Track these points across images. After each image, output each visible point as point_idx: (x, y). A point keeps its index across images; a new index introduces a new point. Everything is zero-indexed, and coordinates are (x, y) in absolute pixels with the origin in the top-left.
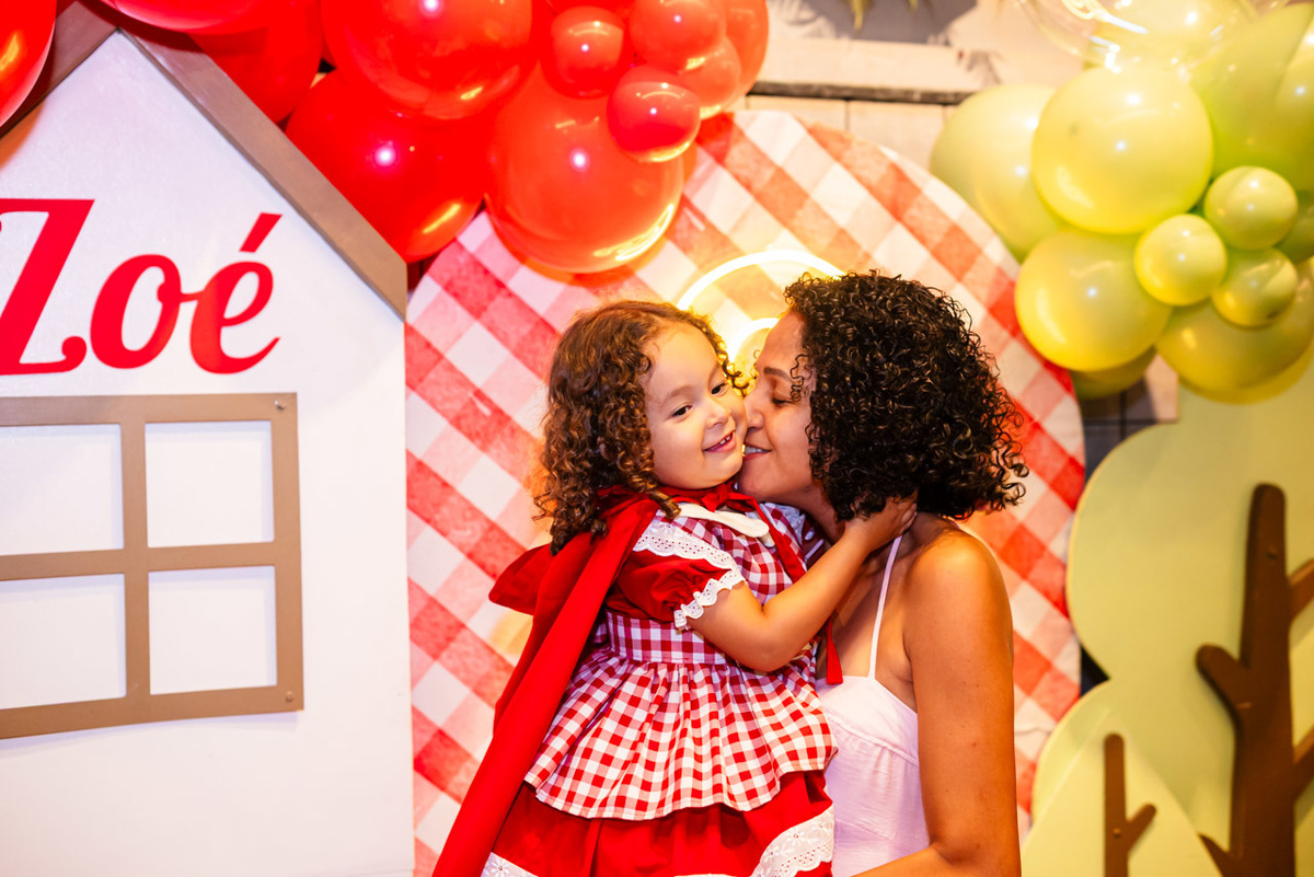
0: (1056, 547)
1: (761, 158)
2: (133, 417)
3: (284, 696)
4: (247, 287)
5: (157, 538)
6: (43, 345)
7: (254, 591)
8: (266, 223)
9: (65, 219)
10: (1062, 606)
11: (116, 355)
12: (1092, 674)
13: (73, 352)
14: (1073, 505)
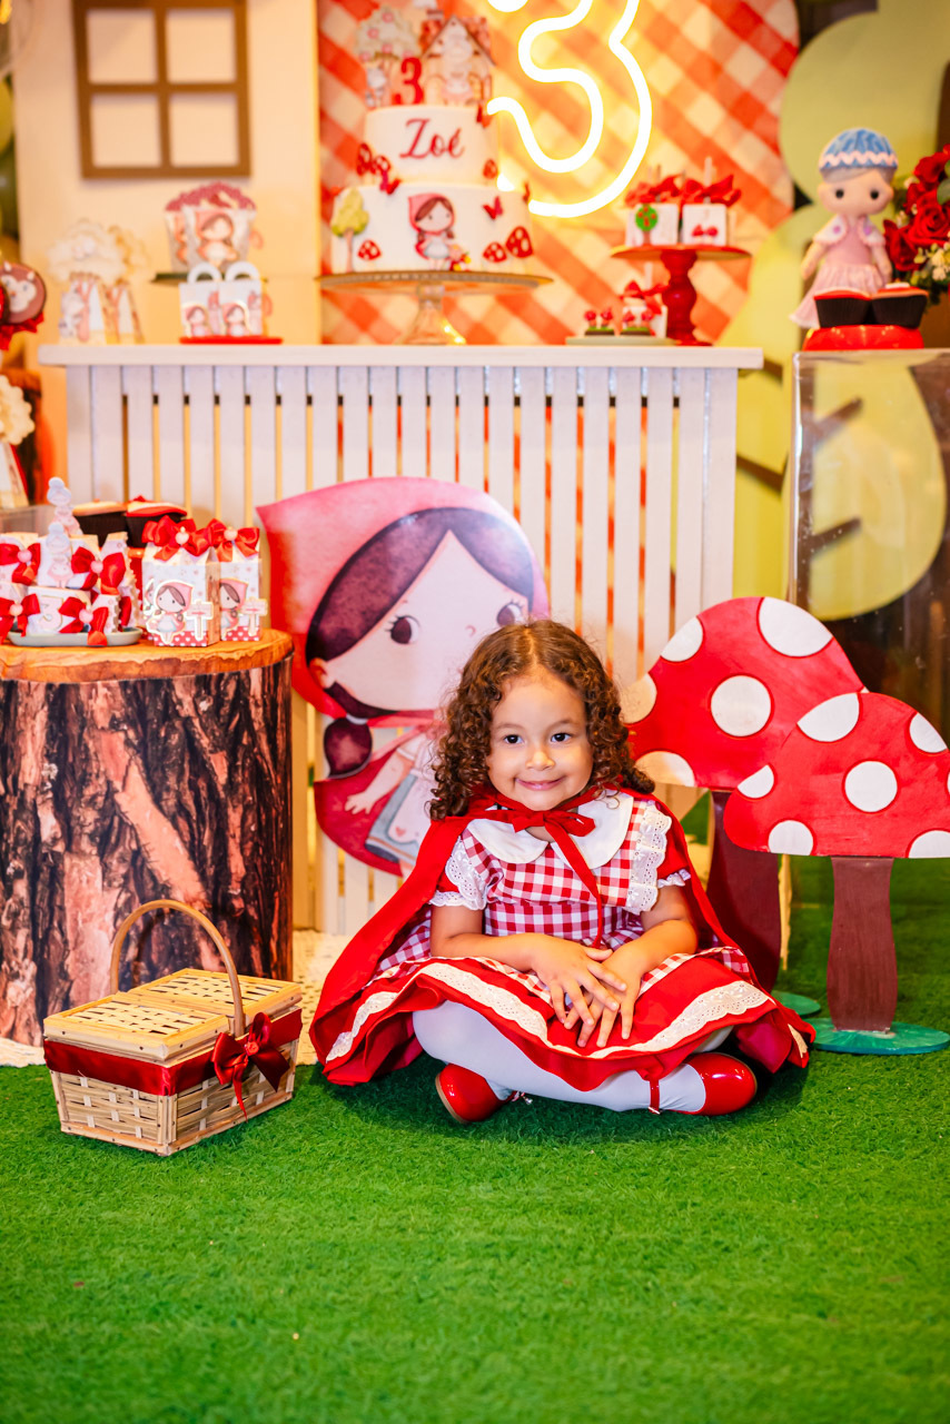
2: (161, 8)
3: (241, 170)
7: (222, 114)
10: (775, 148)
12: (801, 200)
14: (784, 72)
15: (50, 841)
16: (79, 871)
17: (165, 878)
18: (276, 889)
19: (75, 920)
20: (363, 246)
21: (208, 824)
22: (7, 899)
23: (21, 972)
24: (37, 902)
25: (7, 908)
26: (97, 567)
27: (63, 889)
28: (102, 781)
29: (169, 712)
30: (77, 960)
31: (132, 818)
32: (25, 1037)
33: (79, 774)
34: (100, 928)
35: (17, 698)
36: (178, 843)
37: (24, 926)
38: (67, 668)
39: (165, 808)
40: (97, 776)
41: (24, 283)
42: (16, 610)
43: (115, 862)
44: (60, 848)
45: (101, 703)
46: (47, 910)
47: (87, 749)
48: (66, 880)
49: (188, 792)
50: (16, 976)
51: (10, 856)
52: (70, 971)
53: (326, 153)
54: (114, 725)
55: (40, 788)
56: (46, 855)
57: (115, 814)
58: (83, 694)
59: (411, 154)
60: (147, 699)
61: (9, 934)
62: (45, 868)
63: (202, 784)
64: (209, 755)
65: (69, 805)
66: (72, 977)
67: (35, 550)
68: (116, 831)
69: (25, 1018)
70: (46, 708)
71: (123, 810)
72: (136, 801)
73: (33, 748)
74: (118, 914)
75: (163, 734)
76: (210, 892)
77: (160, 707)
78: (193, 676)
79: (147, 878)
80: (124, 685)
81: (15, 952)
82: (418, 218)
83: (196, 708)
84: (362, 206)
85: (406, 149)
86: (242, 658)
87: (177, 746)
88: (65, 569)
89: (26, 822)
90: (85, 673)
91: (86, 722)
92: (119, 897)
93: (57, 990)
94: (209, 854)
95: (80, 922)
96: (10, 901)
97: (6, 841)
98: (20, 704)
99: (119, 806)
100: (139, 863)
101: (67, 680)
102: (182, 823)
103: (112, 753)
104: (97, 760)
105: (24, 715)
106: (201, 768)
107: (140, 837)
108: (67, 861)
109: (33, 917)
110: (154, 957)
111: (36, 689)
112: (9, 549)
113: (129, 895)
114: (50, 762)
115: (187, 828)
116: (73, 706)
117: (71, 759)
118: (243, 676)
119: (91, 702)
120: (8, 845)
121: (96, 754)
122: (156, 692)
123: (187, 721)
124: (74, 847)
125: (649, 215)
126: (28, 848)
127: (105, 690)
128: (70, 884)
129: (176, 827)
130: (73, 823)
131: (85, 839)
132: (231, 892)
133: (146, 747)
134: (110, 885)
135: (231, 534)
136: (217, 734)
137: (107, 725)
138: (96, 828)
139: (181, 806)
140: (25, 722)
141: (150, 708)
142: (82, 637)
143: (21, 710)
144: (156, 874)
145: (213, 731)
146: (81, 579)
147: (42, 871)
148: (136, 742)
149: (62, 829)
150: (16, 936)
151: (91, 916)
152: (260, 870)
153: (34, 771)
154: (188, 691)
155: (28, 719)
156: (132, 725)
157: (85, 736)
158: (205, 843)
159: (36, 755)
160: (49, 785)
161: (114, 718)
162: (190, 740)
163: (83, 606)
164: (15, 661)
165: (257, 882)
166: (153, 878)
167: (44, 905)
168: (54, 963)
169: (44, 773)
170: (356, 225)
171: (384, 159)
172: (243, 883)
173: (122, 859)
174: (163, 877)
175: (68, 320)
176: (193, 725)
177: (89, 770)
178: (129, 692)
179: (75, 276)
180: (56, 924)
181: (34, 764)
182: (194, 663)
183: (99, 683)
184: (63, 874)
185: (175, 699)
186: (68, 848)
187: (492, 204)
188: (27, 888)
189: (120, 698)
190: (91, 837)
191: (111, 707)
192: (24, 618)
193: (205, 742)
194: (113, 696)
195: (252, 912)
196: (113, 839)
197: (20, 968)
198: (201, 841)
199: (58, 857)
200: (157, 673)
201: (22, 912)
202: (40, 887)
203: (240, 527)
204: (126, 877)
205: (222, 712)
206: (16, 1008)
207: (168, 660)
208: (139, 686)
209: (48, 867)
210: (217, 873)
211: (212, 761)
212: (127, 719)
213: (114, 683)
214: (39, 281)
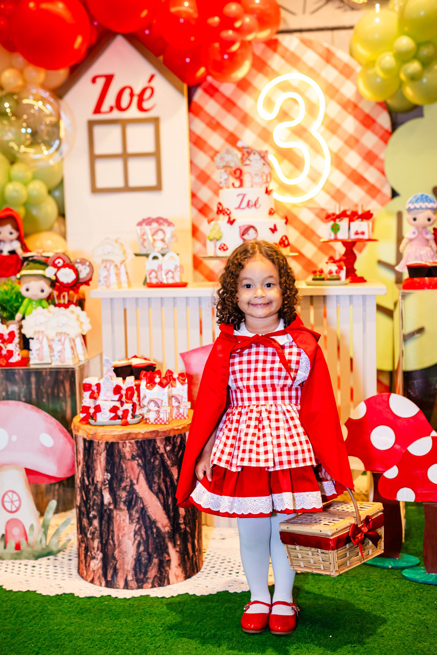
0: (382, 156)
1: (286, 50)
2: (124, 123)
3: (158, 188)
4: (148, 93)
5: (131, 149)
6: (105, 107)
7: (151, 164)
8: (152, 77)
9: (109, 79)
10: (383, 173)
11: (120, 109)
12: (394, 194)
13: (111, 109)
14: (386, 142)
15: (107, 504)
16: (120, 516)
17: (154, 518)
18: (196, 519)
19: (118, 536)
20: (221, 246)
21: (170, 495)
22: (90, 527)
23: (96, 556)
24: (103, 528)
25: (90, 531)
26: (123, 392)
27: (113, 524)
28: (128, 480)
29: (155, 451)
30: (119, 552)
31: (141, 495)
32: (98, 583)
33: (119, 478)
34: (129, 539)
35: (93, 446)
36: (159, 504)
37: (97, 538)
38: (114, 436)
39: (154, 490)
40: (127, 478)
41: (85, 266)
42: (92, 411)
43: (134, 513)
44: (112, 507)
45: (128, 450)
46: (107, 532)
47: (122, 468)
48: (114, 520)
49: (163, 483)
50: (93, 558)
51: (91, 510)
52: (116, 556)
53: (193, 178)
54: (133, 458)
55: (103, 483)
56: (106, 510)
57: (134, 493)
58: (121, 446)
59: (239, 207)
60: (146, 447)
61: (91, 541)
62: (106, 515)
63: (168, 480)
64: (171, 468)
65: (115, 490)
66: (117, 559)
67: (98, 385)
68: (134, 500)
69: (98, 575)
70: (105, 451)
71: (137, 491)
72: (142, 488)
73: (100, 467)
74: (136, 533)
75: (152, 461)
76: (172, 523)
77: (151, 450)
78: (164, 437)
79: (147, 519)
80: (137, 442)
81: (94, 548)
82: (243, 235)
83: (165, 449)
84: (220, 229)
85: (237, 206)
86: (183, 428)
87: (158, 465)
88: (111, 393)
89: (97, 496)
90: (121, 437)
91: (122, 457)
92: (136, 526)
93: (111, 564)
94: (171, 507)
95: (120, 537)
96: (91, 528)
97: (89, 504)
98: (95, 449)
99: (135, 490)
100: (144, 513)
101: (114, 440)
102: (160, 496)
103: (132, 469)
104: (127, 472)
105: (96, 454)
106: (168, 474)
107: (144, 502)
108: (115, 512)
109: (101, 534)
110: (150, 550)
111: (101, 443)
112: (87, 386)
113: (140, 525)
114: (107, 473)
115: (162, 497)
116: (116, 451)
117: (116, 472)
118: (183, 435)
119: (124, 449)
120: (90, 505)
121: (126, 469)
122: (149, 444)
123: (162, 455)
124: (117, 507)
125: (336, 227)
126: (98, 507)
127: (129, 444)
128: (116, 521)
129: (158, 497)
130: (117, 497)
131: (122, 503)
132: (180, 522)
133: (146, 466)
134: (132, 522)
135: (175, 376)
136: (174, 459)
137: (130, 458)
138: (126, 499)
139: (160, 489)
140: (97, 456)
141: (147, 451)
142: (119, 421)
143: (95, 452)
144: (151, 517)
145: (172, 458)
146: (117, 397)
147: (105, 516)
148: (142, 464)
149: (113, 500)
150: (93, 541)
151: (125, 534)
152: (191, 512)
153: (101, 476)
154: (162, 443)
155: (98, 455)
156: (140, 457)
157: (122, 463)
158: (170, 503)
159: (102, 470)
160: (107, 482)
161: (133, 455)
162: (163, 462)
163: (118, 409)
164: (91, 432)
165: (190, 517)
166: (150, 519)
167: (106, 530)
168: (110, 553)
169: (105, 477)
170: (218, 237)
171: (228, 209)
172: (184, 518)
173: (137, 511)
174: (153, 517)
175: (102, 279)
176: (164, 456)
177: (123, 476)
178: (139, 444)
179: (103, 261)
180: (110, 537)
181: (101, 473)
182: (164, 432)
183: (127, 441)
184: (113, 517)
185: (157, 447)
186: (115, 507)
187: (273, 227)
188: (98, 523)
189: (135, 447)
190: (124, 502)
191: (132, 451)
192: (95, 413)
193: (169, 463)
194: (133, 447)
195: (188, 529)
196: (133, 503)
197: (96, 555)
198: (168, 502)
199: (111, 511)
200: (150, 437)
201: (96, 532)
202: (104, 523)
203: (179, 372)
204: (138, 518)
205: (175, 450)
206: (94, 571)
207: (154, 432)
208: (143, 442)
209: (107, 514)
210: (174, 515)
211: (172, 470)
212: (138, 455)
213: (133, 441)
214: (91, 266)
